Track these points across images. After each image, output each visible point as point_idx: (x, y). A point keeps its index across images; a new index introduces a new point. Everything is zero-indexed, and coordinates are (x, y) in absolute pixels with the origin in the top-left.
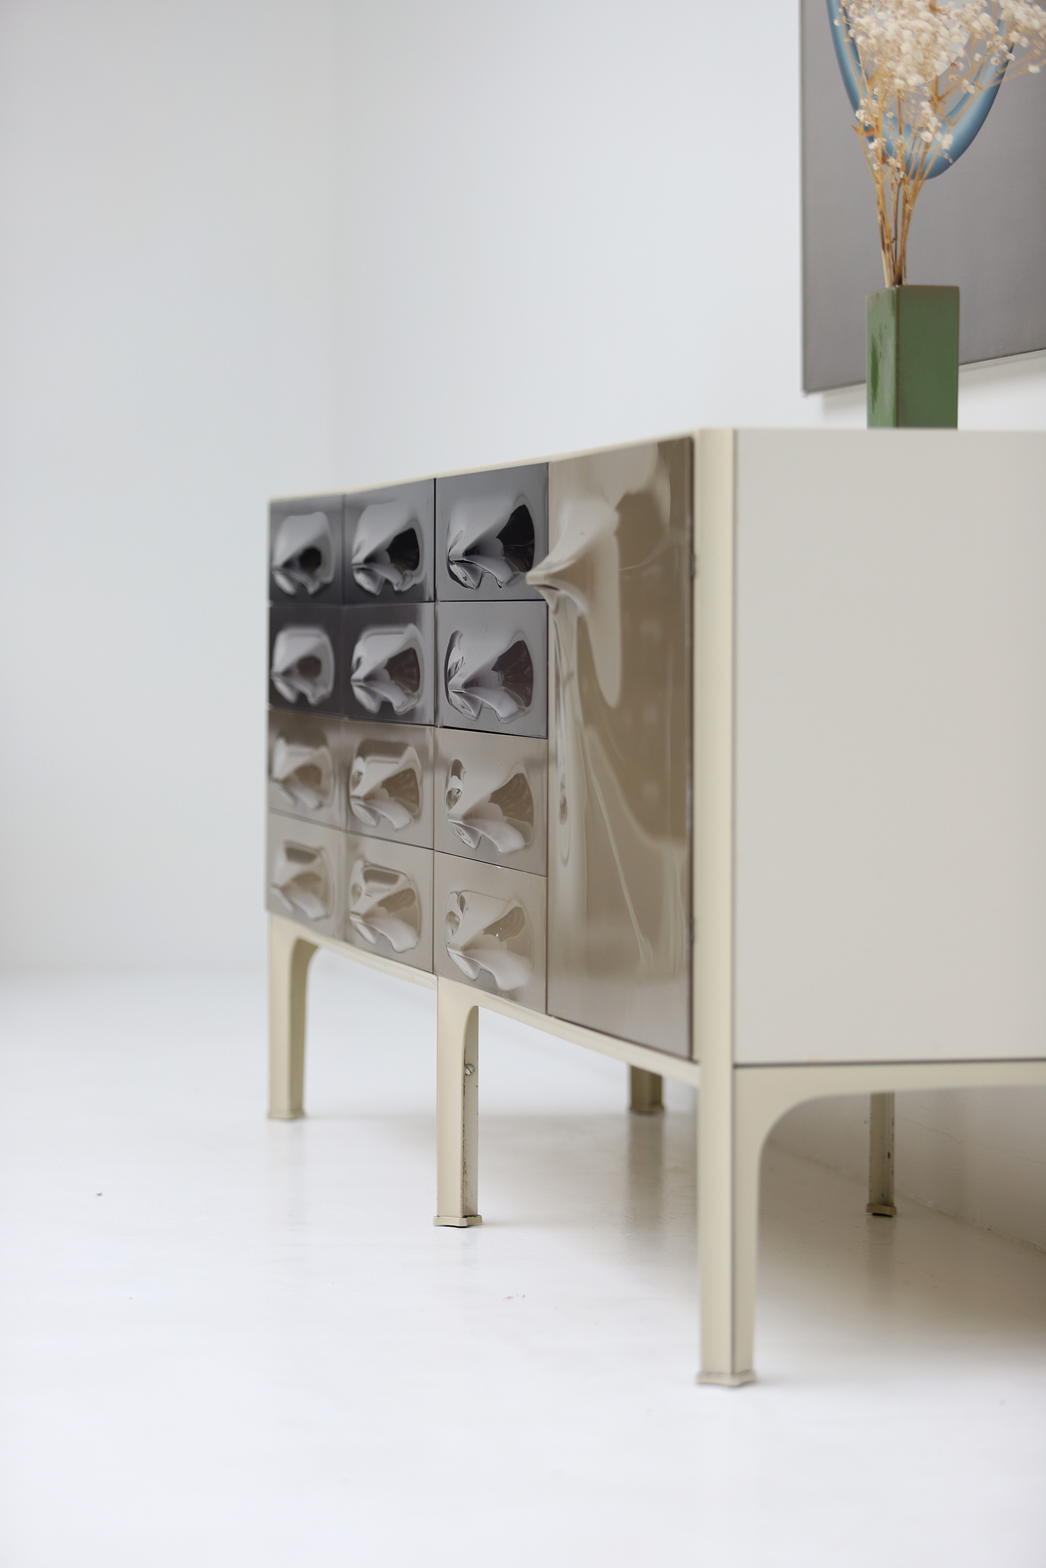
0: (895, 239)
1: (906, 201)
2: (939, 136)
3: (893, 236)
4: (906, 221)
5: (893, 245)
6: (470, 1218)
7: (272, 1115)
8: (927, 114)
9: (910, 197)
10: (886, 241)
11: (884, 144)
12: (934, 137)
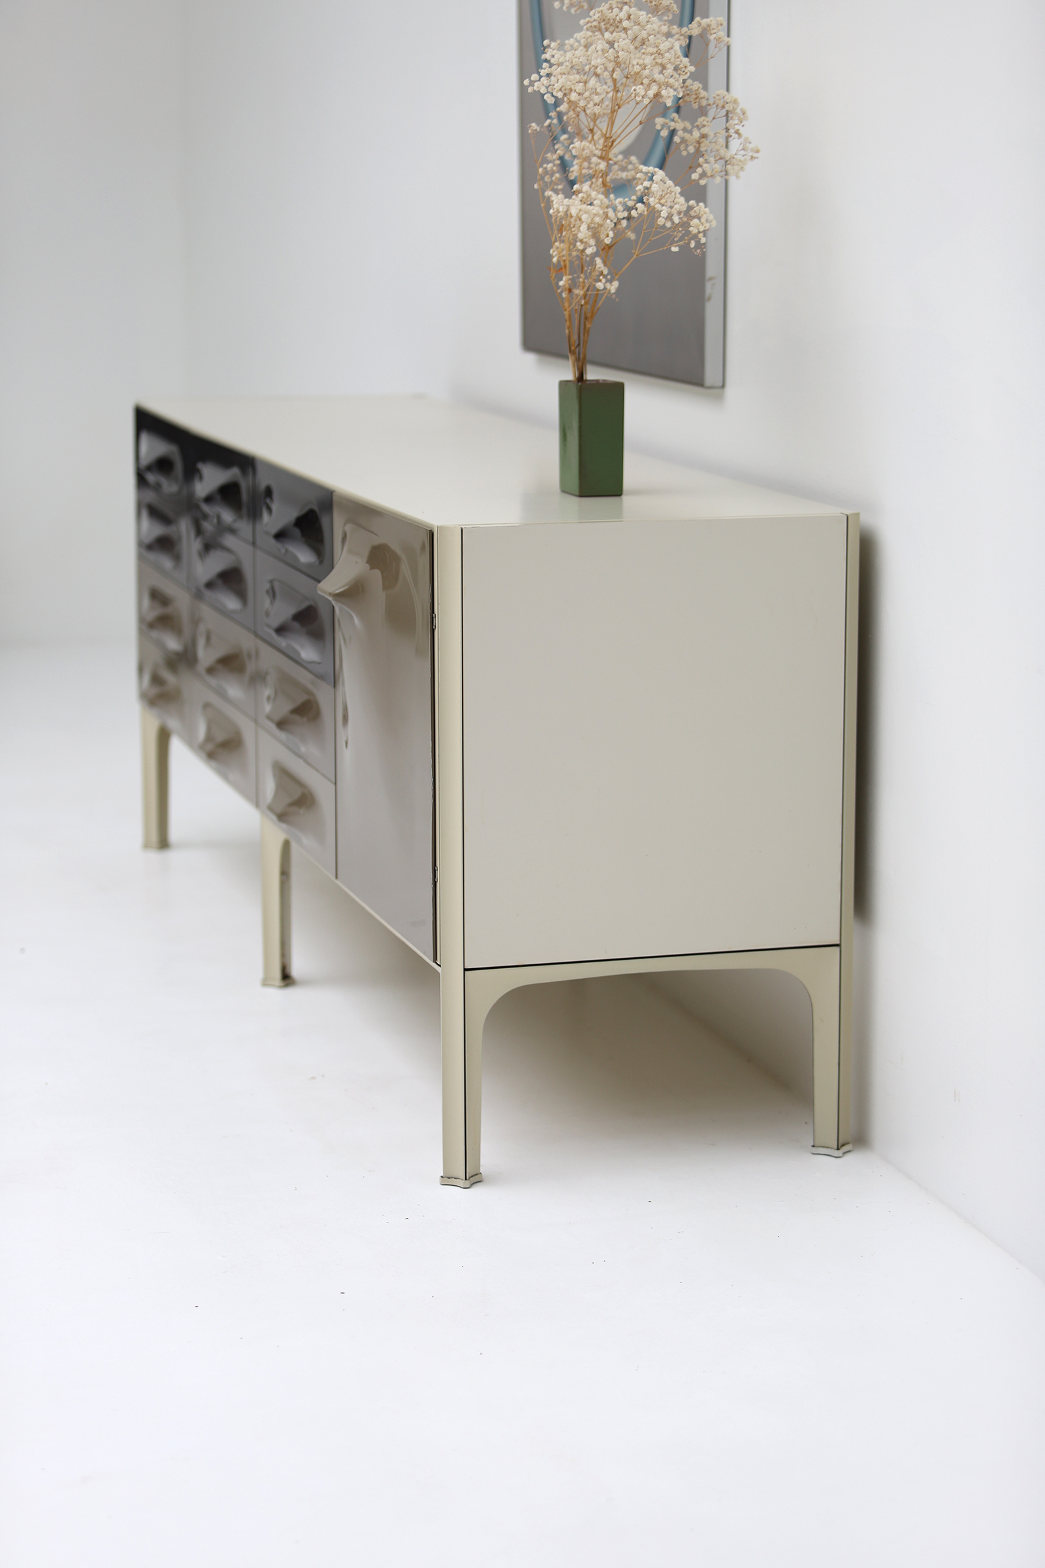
0: (579, 345)
1: (586, 318)
2: (608, 286)
3: (577, 343)
4: (586, 335)
5: (577, 350)
6: (286, 977)
7: (147, 845)
8: (600, 268)
9: (589, 315)
10: (573, 348)
11: (569, 282)
12: (605, 286)
